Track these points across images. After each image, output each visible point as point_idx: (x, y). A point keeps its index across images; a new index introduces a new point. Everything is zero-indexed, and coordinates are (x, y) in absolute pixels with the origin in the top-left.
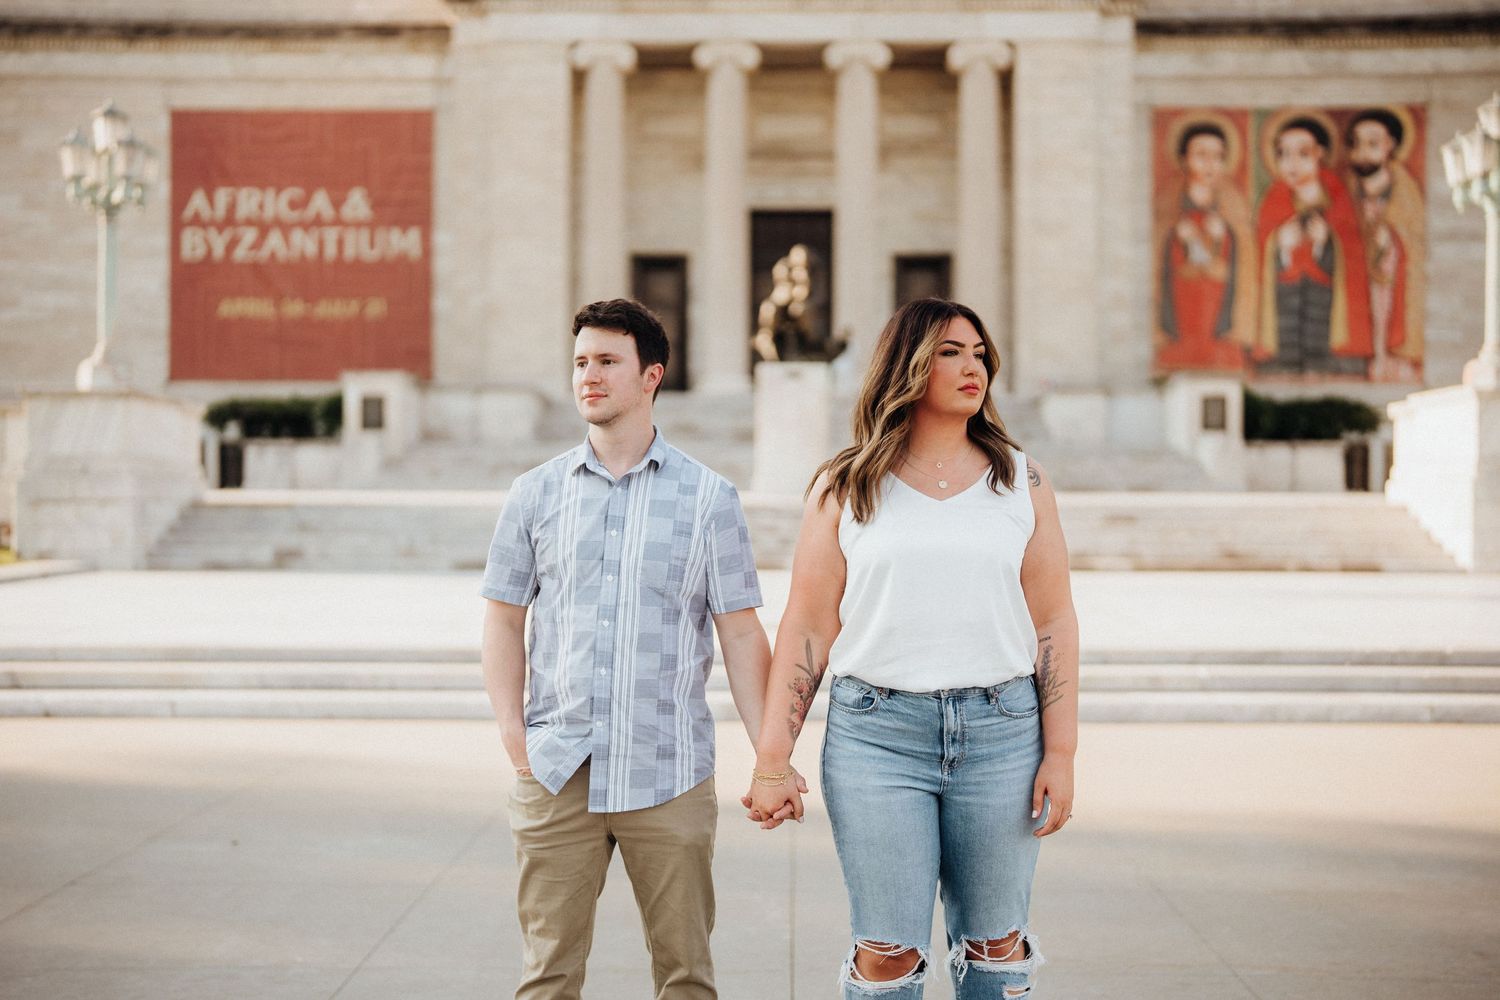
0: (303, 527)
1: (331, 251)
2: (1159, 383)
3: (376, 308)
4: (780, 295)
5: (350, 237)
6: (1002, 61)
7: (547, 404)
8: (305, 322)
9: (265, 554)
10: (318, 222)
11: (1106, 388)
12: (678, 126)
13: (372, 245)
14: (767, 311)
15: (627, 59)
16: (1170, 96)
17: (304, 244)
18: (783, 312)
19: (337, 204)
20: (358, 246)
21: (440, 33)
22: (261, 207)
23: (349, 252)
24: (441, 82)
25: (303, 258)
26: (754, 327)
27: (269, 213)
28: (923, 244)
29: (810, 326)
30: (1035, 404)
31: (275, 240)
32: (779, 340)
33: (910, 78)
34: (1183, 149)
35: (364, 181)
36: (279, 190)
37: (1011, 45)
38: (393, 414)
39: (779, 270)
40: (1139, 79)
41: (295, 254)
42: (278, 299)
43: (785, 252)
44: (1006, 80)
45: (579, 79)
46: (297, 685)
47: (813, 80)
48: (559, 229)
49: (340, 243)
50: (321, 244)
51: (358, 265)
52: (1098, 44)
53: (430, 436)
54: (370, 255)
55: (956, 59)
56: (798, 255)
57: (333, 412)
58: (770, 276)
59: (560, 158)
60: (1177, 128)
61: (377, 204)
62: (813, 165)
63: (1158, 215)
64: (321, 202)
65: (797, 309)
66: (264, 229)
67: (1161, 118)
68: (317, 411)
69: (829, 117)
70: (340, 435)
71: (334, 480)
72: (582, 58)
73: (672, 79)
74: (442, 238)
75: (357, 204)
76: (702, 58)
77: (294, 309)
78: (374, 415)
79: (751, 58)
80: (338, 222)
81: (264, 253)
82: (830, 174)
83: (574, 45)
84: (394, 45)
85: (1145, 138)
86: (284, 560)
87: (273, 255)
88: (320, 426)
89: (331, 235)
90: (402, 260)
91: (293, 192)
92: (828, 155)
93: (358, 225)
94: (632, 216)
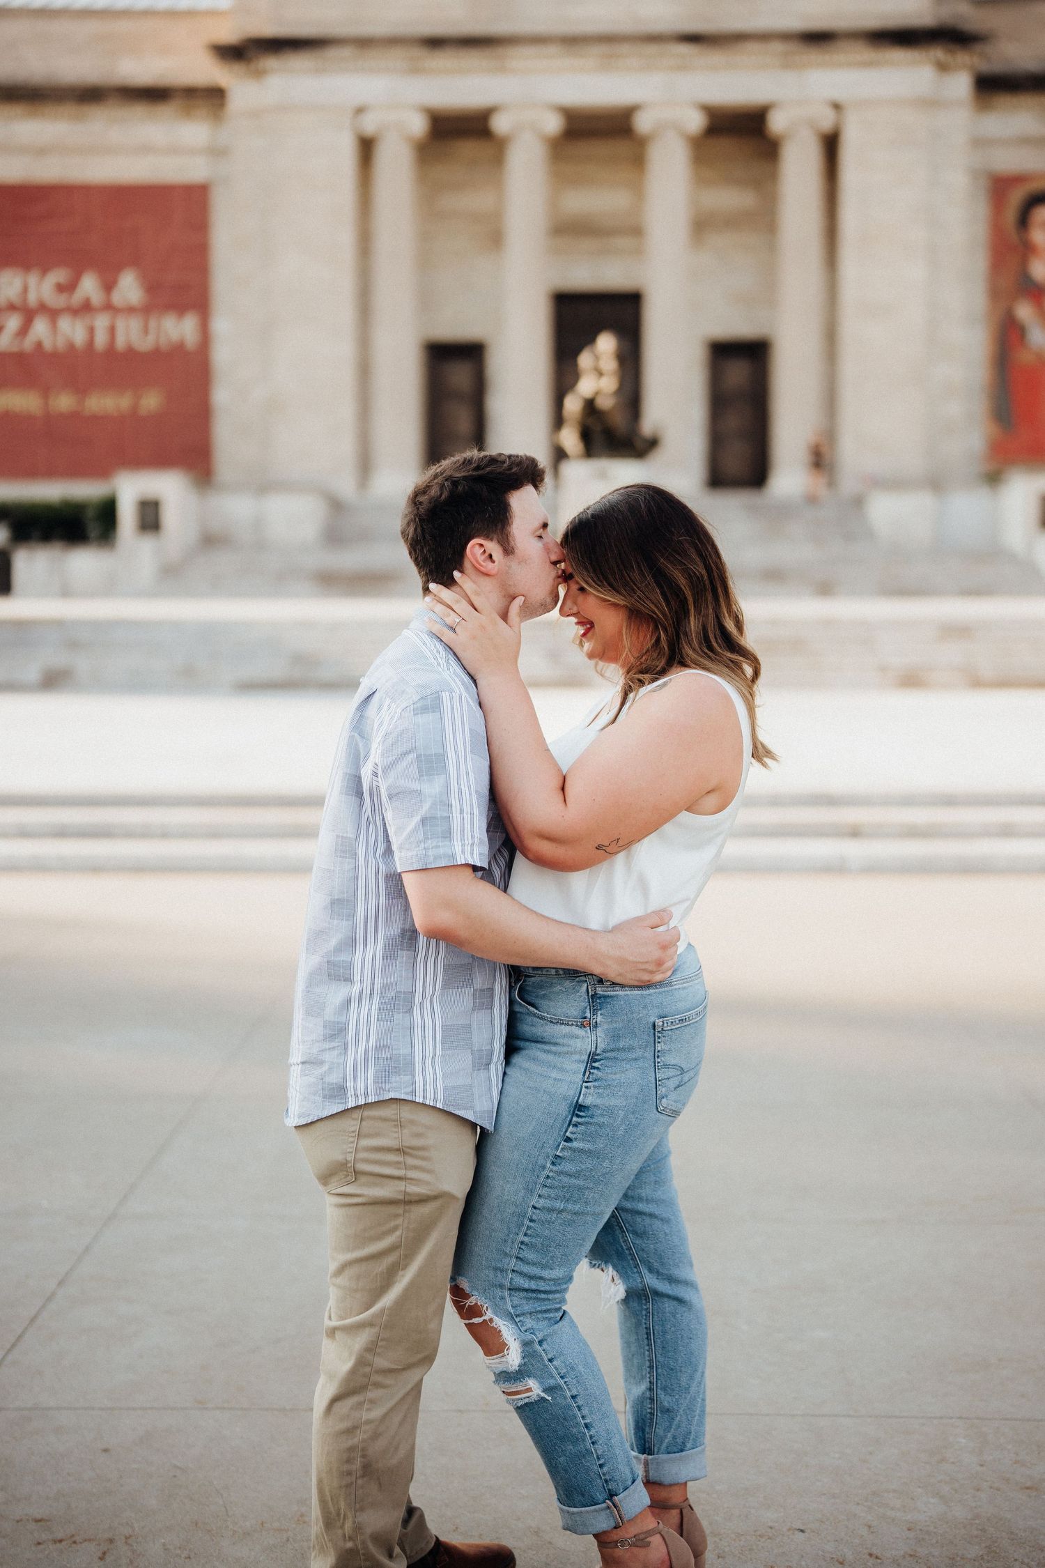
0: (74, 645)
1: (101, 340)
2: (993, 479)
3: (151, 401)
4: (586, 386)
5: (121, 324)
6: (827, 124)
7: (336, 506)
8: (75, 416)
9: (32, 673)
10: (86, 308)
11: (936, 483)
12: (476, 200)
13: (146, 331)
14: (573, 405)
15: (418, 125)
16: (1010, 161)
17: (72, 331)
18: (590, 406)
19: (109, 286)
20: (131, 334)
21: (214, 96)
22: (25, 290)
23: (121, 343)
24: (217, 152)
25: (71, 347)
26: (558, 421)
27: (32, 298)
28: (739, 327)
29: (619, 421)
30: (858, 502)
31: (40, 328)
32: (586, 436)
33: (726, 145)
34: (1024, 220)
35: (134, 261)
36: (45, 271)
37: (837, 107)
38: (170, 517)
39: (585, 360)
40: (979, 143)
41: (61, 343)
42: (46, 392)
43: (590, 340)
44: (831, 145)
45: (367, 147)
46: (61, 833)
47: (621, 148)
48: (346, 314)
49: (112, 330)
50: (91, 331)
51: (131, 354)
52: (930, 104)
53: (211, 541)
54: (144, 344)
55: (777, 123)
56: (606, 344)
57: (107, 513)
58: (575, 365)
59: (346, 237)
60: (1016, 197)
61: (152, 288)
62: (622, 242)
63: (995, 293)
64: (89, 286)
65: (605, 403)
66: (29, 315)
67: (999, 186)
68: (90, 513)
69: (638, 189)
70: (115, 538)
71: (109, 588)
72: (369, 125)
73: (467, 148)
74: (221, 325)
75: (129, 288)
76: (500, 124)
77: (64, 402)
78: (150, 516)
79: (553, 124)
80: (108, 307)
81: (28, 344)
82: (638, 252)
83: (360, 111)
84: (166, 111)
85: (981, 209)
86: (53, 681)
87: (39, 345)
88: (93, 529)
89: (101, 322)
90: (178, 350)
91: (58, 276)
92: (636, 231)
93: (131, 310)
94: (426, 301)
